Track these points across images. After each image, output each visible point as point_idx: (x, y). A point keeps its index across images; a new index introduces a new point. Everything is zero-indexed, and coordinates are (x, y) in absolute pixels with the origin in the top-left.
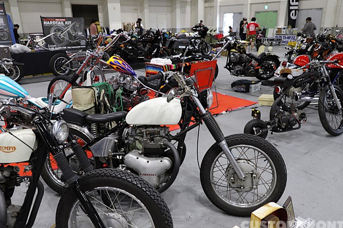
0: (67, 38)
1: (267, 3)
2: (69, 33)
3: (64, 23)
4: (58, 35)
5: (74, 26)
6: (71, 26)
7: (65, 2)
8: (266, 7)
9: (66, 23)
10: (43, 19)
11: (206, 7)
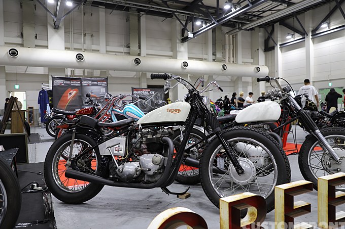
0: (150, 105)
1: (330, 80)
2: (152, 101)
3: (149, 92)
4: (143, 102)
5: (156, 95)
6: (154, 95)
7: (142, 83)
8: (330, 84)
9: (150, 92)
10: (133, 89)
11: (267, 87)
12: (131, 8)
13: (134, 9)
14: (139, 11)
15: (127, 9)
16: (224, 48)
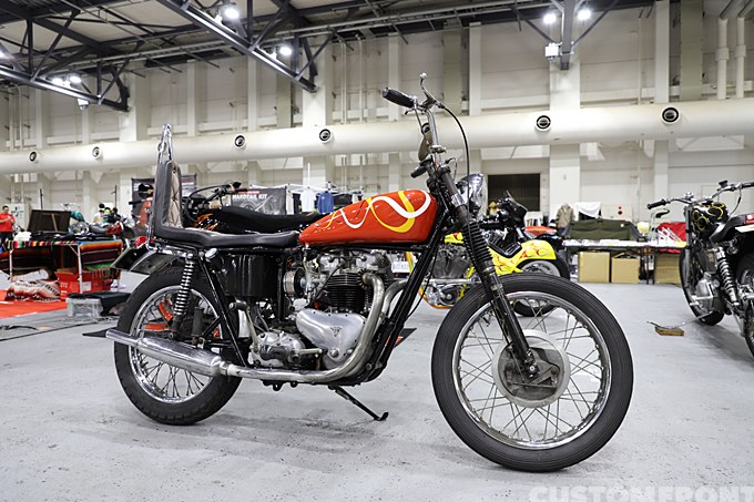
5: (270, 201)
12: (445, 20)
13: (453, 21)
14: (466, 22)
15: (439, 25)
16: (709, 58)
